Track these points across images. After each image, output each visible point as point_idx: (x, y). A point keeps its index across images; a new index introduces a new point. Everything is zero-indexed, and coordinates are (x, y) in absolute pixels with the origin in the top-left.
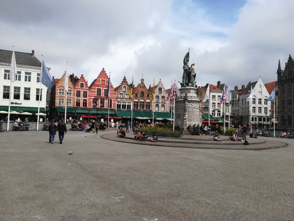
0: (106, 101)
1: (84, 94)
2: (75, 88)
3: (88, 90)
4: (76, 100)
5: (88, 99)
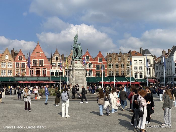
0: (41, 70)
1: (22, 65)
2: (15, 61)
3: (25, 61)
4: (15, 70)
5: (25, 69)
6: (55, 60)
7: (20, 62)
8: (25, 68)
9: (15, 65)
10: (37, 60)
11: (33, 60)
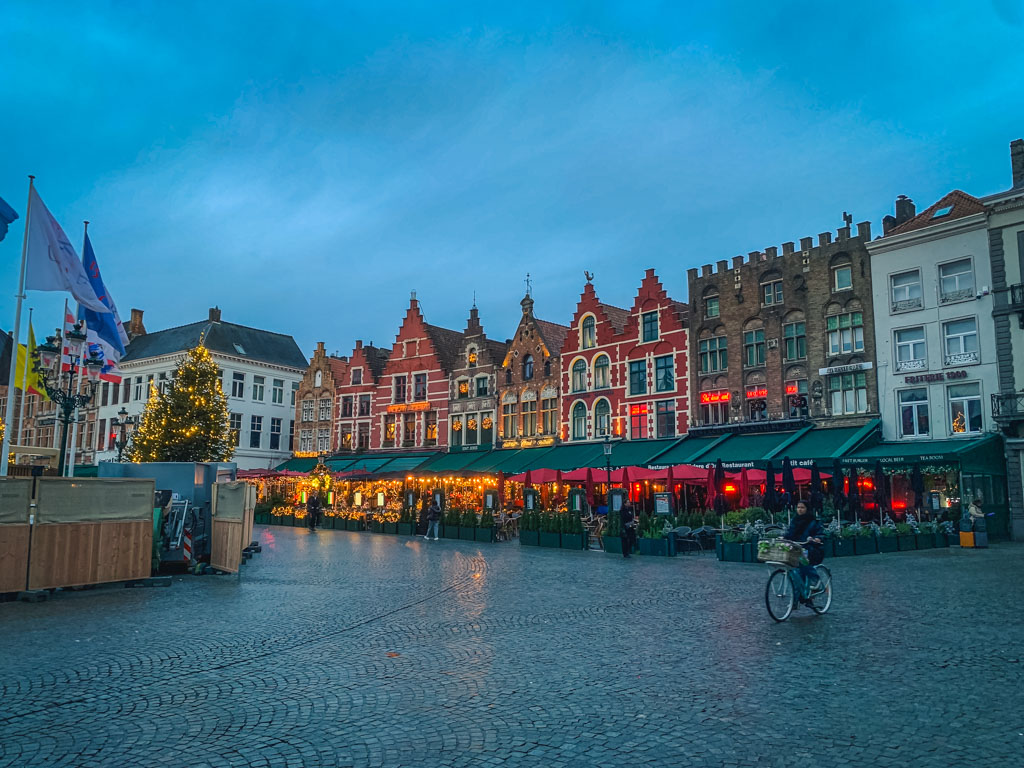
0: (419, 422)
1: (361, 405)
2: (340, 391)
3: (372, 388)
4: (339, 428)
5: (370, 421)
6: (467, 367)
7: (354, 394)
8: (371, 415)
9: (341, 407)
10: (406, 374)
11: (396, 378)
